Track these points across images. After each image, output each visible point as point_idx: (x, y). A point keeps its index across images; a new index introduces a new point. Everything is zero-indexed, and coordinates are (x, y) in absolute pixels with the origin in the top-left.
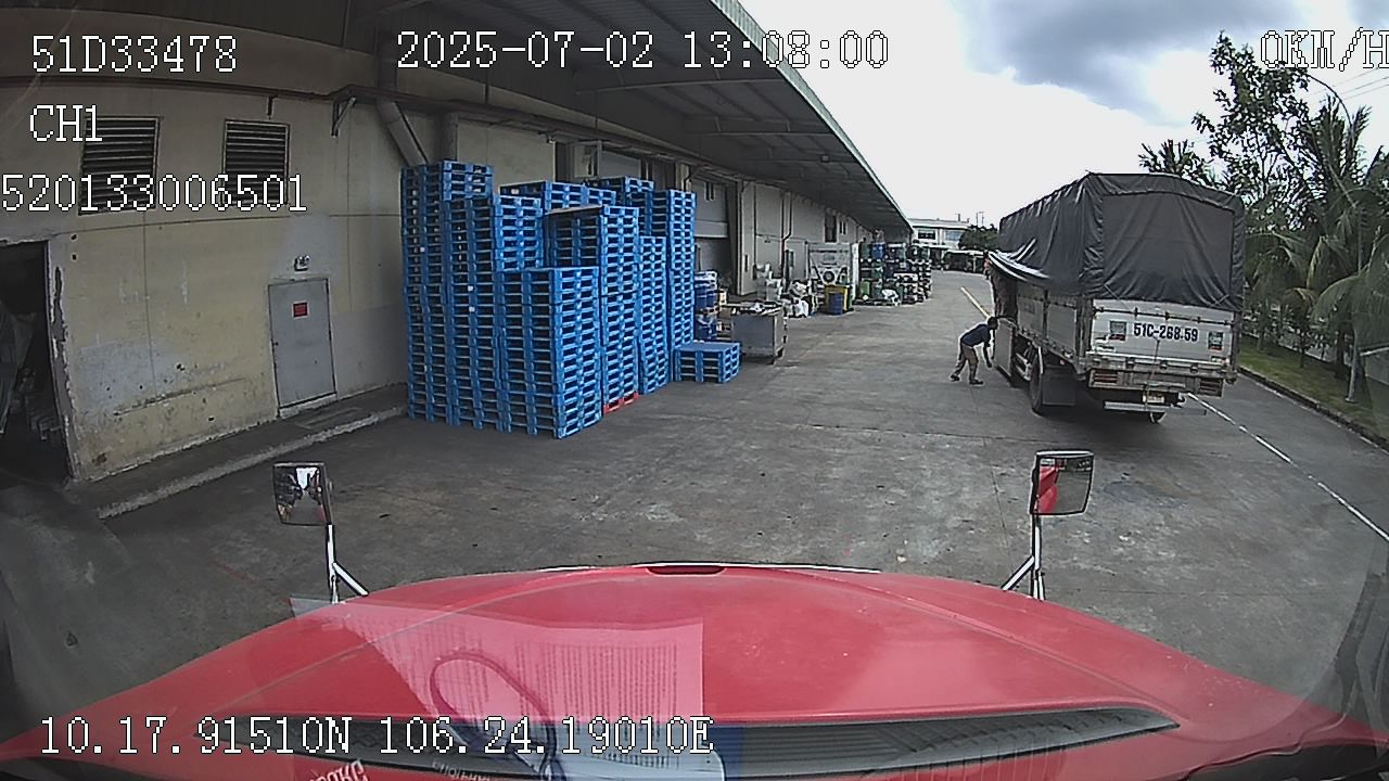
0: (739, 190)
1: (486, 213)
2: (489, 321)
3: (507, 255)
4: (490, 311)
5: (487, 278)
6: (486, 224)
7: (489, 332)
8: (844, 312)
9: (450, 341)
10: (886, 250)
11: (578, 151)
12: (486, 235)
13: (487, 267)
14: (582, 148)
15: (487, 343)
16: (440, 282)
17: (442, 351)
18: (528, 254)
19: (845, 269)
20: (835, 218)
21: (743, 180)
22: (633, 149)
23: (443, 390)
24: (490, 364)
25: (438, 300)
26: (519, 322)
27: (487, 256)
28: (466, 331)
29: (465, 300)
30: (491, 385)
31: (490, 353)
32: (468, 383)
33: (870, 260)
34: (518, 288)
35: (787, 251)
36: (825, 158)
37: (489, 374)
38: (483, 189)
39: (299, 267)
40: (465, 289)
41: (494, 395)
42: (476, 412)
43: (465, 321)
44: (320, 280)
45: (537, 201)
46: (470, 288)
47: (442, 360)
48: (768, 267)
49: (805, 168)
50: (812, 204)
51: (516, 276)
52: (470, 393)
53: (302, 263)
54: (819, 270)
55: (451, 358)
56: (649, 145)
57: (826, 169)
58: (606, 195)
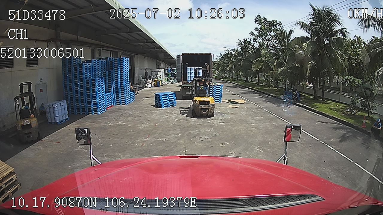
0: (134, 57)
1: (81, 67)
2: (83, 91)
3: (86, 76)
4: (83, 88)
5: (82, 81)
6: (81, 69)
7: (83, 93)
8: (160, 86)
9: (74, 96)
10: (171, 70)
11: (96, 50)
12: (82, 72)
13: (82, 79)
14: (97, 50)
15: (82, 95)
16: (71, 83)
17: (72, 98)
18: (90, 76)
19: (161, 76)
20: (159, 62)
21: (135, 55)
22: (108, 49)
23: (73, 107)
24: (83, 100)
25: (71, 87)
26: (89, 90)
27: (82, 76)
28: (77, 93)
29: (77, 86)
30: (83, 104)
31: (83, 97)
32: (78, 104)
33: (167, 73)
34: (89, 83)
35: (146, 72)
36: (155, 48)
37: (83, 102)
38: (79, 62)
39: (41, 81)
40: (77, 84)
41: (84, 107)
42: (80, 111)
43: (77, 91)
44: (45, 83)
45: (91, 64)
46: (78, 84)
47: (72, 100)
48: (141, 76)
49: (150, 50)
50: (153, 59)
51: (88, 80)
52: (79, 107)
53: (42, 80)
54: (154, 76)
55: (74, 99)
56: (112, 48)
57: (156, 50)
58: (104, 61)
